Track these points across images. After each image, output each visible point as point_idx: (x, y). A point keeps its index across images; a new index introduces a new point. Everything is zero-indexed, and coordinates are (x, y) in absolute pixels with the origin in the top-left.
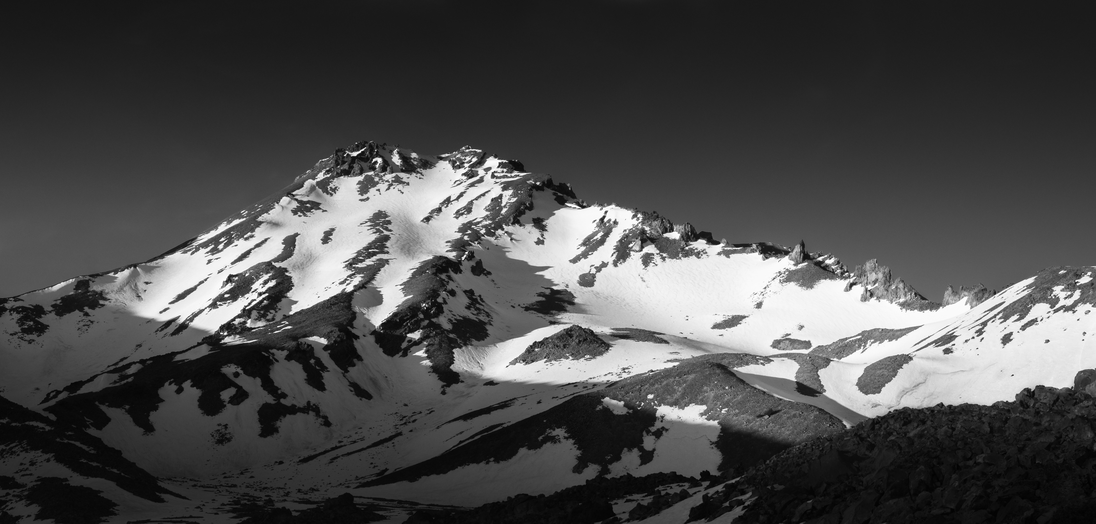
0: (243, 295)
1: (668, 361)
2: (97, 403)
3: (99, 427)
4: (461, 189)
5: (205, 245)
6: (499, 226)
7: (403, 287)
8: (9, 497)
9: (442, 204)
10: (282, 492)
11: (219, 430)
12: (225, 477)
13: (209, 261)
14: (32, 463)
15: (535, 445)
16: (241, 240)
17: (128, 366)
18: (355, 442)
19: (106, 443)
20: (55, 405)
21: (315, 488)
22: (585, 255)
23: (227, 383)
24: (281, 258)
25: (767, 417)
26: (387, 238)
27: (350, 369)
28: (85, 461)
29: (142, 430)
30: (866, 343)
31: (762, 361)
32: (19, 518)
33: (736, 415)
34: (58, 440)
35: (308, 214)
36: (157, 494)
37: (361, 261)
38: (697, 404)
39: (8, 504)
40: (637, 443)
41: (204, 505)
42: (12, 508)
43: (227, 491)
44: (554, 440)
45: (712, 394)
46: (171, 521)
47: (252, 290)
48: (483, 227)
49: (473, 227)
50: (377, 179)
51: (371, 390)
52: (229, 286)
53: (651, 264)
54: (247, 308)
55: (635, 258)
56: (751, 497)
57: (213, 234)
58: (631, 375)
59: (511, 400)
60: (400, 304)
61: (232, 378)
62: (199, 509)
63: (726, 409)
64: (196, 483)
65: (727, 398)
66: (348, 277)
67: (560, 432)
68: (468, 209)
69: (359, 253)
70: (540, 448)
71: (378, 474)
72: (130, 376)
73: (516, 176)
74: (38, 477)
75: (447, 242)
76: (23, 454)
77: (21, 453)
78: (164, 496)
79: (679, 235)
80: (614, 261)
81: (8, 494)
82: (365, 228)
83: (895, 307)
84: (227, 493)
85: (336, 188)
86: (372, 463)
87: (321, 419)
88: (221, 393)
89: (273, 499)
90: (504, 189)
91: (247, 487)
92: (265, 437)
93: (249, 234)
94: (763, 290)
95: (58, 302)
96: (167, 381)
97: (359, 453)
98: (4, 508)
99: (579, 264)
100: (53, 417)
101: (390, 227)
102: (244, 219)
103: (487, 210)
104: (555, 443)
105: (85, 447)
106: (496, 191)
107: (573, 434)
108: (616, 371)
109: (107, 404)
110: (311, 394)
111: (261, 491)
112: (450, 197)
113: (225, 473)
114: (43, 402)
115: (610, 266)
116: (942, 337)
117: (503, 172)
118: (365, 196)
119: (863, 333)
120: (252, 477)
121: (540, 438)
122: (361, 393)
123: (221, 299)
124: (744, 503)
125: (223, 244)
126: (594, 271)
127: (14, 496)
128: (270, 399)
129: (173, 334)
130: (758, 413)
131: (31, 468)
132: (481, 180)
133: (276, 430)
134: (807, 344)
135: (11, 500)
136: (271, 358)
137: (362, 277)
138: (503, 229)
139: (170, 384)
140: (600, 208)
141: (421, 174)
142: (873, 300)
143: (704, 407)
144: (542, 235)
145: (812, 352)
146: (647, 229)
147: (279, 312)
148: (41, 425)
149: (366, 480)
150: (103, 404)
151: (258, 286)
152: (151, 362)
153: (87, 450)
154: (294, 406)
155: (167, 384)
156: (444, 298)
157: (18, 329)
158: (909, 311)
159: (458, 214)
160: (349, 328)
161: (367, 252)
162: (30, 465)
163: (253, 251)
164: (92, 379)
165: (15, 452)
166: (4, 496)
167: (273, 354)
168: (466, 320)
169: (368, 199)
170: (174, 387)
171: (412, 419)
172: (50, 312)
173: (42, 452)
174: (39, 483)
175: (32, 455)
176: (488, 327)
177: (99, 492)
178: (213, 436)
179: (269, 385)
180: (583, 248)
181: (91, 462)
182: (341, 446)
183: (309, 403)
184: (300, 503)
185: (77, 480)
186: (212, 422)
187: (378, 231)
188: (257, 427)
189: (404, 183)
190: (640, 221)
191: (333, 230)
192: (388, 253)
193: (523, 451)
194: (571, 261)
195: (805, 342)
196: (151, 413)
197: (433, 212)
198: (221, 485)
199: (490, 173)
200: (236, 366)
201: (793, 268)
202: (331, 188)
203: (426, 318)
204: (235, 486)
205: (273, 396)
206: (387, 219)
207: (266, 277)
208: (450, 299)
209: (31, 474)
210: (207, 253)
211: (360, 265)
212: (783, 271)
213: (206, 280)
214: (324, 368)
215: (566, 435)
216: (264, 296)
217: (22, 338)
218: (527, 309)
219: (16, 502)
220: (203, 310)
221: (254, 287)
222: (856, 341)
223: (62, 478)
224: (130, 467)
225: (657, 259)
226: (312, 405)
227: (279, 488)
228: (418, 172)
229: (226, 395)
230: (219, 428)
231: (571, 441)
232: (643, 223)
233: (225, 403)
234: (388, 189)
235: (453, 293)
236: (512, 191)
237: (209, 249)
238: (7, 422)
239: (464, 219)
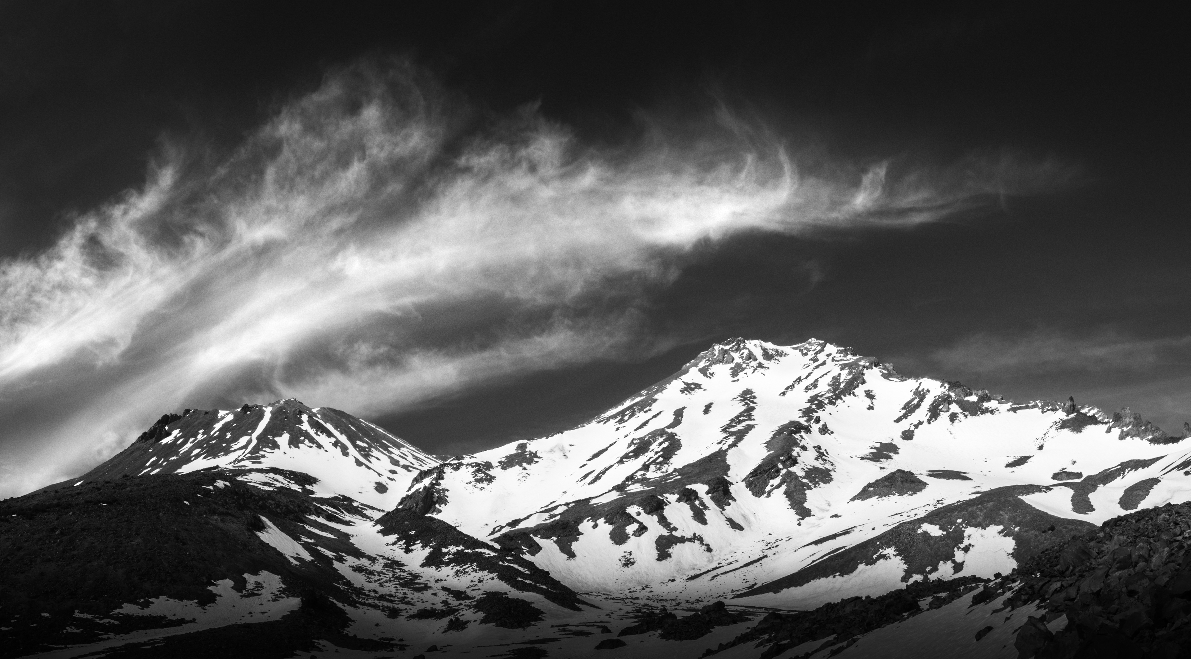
0: (643, 454)
1: (972, 493)
2: (531, 535)
3: (533, 554)
4: (809, 370)
5: (614, 417)
6: (838, 397)
7: (766, 445)
8: (462, 607)
9: (795, 382)
10: (674, 603)
11: (625, 556)
12: (630, 592)
13: (618, 429)
14: (480, 581)
15: (871, 562)
16: (642, 413)
17: (556, 508)
18: (731, 563)
19: (537, 566)
20: (499, 537)
21: (700, 599)
22: (905, 416)
23: (630, 519)
24: (672, 425)
25: (1050, 532)
26: (753, 409)
27: (726, 507)
28: (521, 579)
29: (566, 556)
30: (1124, 472)
31: (1044, 490)
32: (467, 622)
33: (1026, 531)
34: (500, 563)
35: (693, 392)
36: (576, 604)
37: (734, 426)
38: (995, 525)
39: (460, 611)
40: (949, 557)
41: (612, 613)
42: (463, 615)
43: (631, 602)
44: (885, 557)
45: (1007, 517)
46: (585, 625)
47: (651, 450)
48: (826, 398)
49: (819, 398)
50: (744, 365)
51: (742, 524)
52: (633, 447)
53: (957, 421)
54: (647, 463)
55: (944, 417)
56: (1019, 584)
57: (620, 408)
58: (944, 505)
59: (851, 528)
60: (764, 457)
61: (635, 516)
62: (609, 616)
63: (1019, 528)
64: (607, 596)
65: (1018, 519)
66: (723, 438)
67: (890, 551)
68: (815, 385)
69: (732, 420)
70: (874, 564)
71: (749, 588)
72: (557, 515)
73: (850, 359)
74: (485, 591)
75: (799, 410)
76: (474, 574)
77: (472, 573)
78: (580, 606)
79: (977, 398)
80: (928, 420)
81: (461, 604)
82: (736, 402)
83: (1145, 443)
84: (632, 604)
85: (713, 373)
86: (744, 580)
87: (704, 546)
88: (626, 528)
89: (666, 608)
90: (842, 369)
91: (647, 599)
92: (661, 561)
93: (648, 408)
94: (1043, 436)
95: (503, 460)
96: (585, 519)
97: (734, 572)
98: (457, 615)
99: (901, 423)
100: (497, 546)
101: (755, 400)
102: (644, 397)
103: (829, 386)
104: (886, 559)
105: (521, 569)
106: (836, 371)
107: (901, 552)
108: (932, 503)
109: (539, 536)
110: (696, 528)
111: (658, 602)
112: (800, 377)
113: (630, 589)
114: (490, 534)
115: (925, 423)
116: (1182, 463)
117: (840, 357)
118: (736, 378)
119: (1122, 464)
120: (651, 592)
121: (875, 556)
122: (735, 525)
123: (626, 456)
124: (1013, 589)
125: (628, 416)
126: (912, 428)
127: (465, 605)
128: (665, 532)
129: (590, 484)
130: (1043, 529)
131: (479, 584)
132: (824, 363)
133: (670, 556)
134: (1079, 475)
135: (462, 609)
136: (665, 500)
137: (735, 438)
138: (842, 399)
139: (588, 521)
140: (916, 380)
141: (778, 360)
142: (1128, 438)
143: (1001, 527)
144: (872, 403)
145: (1083, 481)
146: (953, 394)
147: (671, 466)
148: (487, 551)
149: (739, 593)
150: (536, 536)
151: (654, 447)
152: (574, 504)
153: (523, 571)
154: (683, 537)
155: (585, 521)
156: (798, 453)
157: (473, 480)
158: (1156, 445)
159: (807, 389)
160: (725, 476)
161: (737, 420)
162: (479, 582)
163: (650, 421)
164: (528, 517)
165: (467, 572)
166: (457, 606)
167: (667, 498)
168: (815, 470)
169: (738, 380)
170: (591, 523)
171: (775, 545)
172: (497, 467)
173: (488, 572)
174: (485, 596)
175: (480, 574)
176: (832, 473)
177: (532, 603)
178: (620, 560)
179: (663, 521)
180: (904, 411)
181: (525, 580)
182: (720, 567)
183: (694, 534)
184: (687, 610)
185: (513, 593)
186: (620, 551)
187: (746, 403)
188: (655, 554)
189: (765, 368)
190: (947, 389)
191: (712, 404)
192: (754, 420)
193: (861, 567)
194: (895, 421)
195: (1078, 473)
196: (573, 543)
197: (788, 388)
198: (627, 598)
199: (831, 358)
200: (638, 507)
201: (1066, 418)
202: (710, 373)
203: (784, 467)
204: (638, 598)
205: (666, 529)
206: (753, 395)
207: (661, 440)
208: (803, 453)
209: (479, 589)
210: (616, 422)
211: (733, 429)
212: (1058, 420)
213: (615, 443)
214: (706, 507)
215: (895, 553)
216: (659, 454)
217: (475, 486)
218: (862, 458)
219: (466, 610)
220: (613, 465)
221: (652, 447)
222: (1116, 470)
223: (503, 592)
224: (555, 584)
225: (961, 417)
226: (697, 535)
227: (672, 600)
228: (776, 359)
229: (631, 529)
230: (625, 554)
231: (899, 558)
232: (949, 390)
233: (629, 536)
234: (754, 372)
235: (804, 448)
236: (848, 370)
237: (617, 420)
238: (462, 549)
239: (812, 393)
